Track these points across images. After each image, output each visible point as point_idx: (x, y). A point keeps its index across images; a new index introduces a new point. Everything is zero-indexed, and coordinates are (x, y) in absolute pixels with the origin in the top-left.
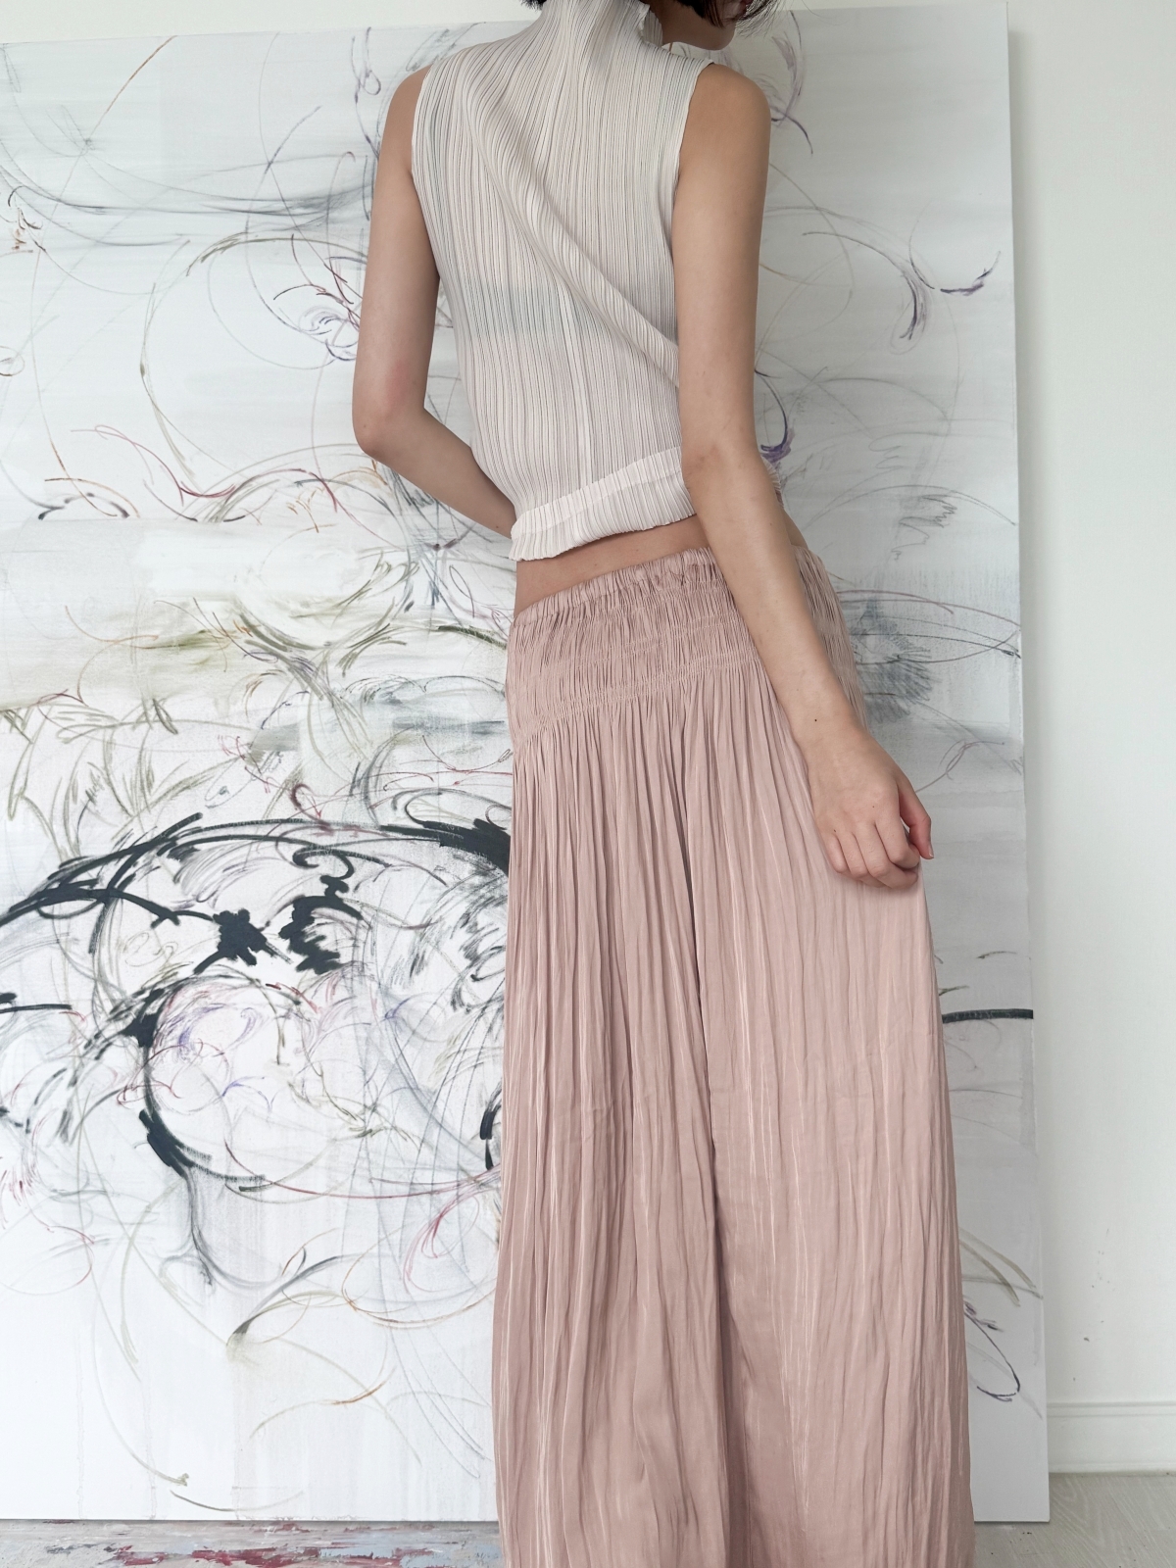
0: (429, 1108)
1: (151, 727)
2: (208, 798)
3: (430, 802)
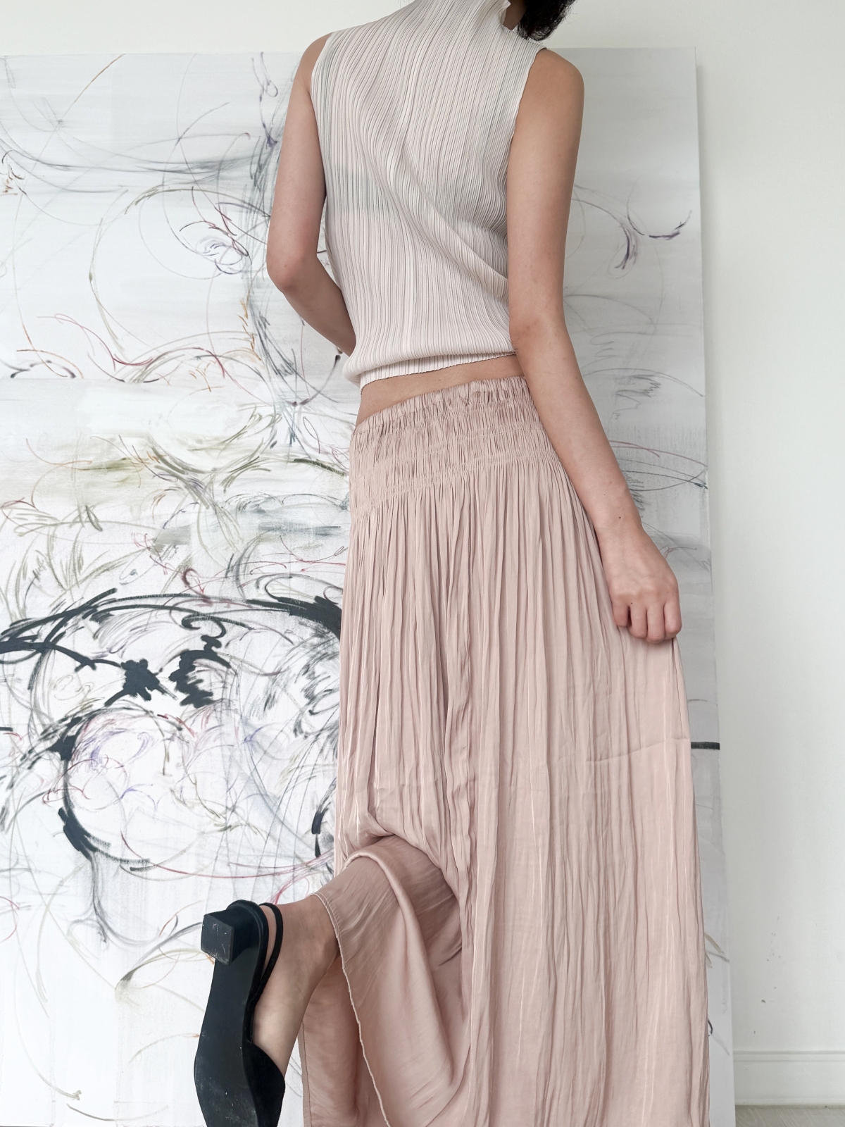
0: (275, 810)
1: (83, 526)
2: (122, 578)
3: (284, 583)
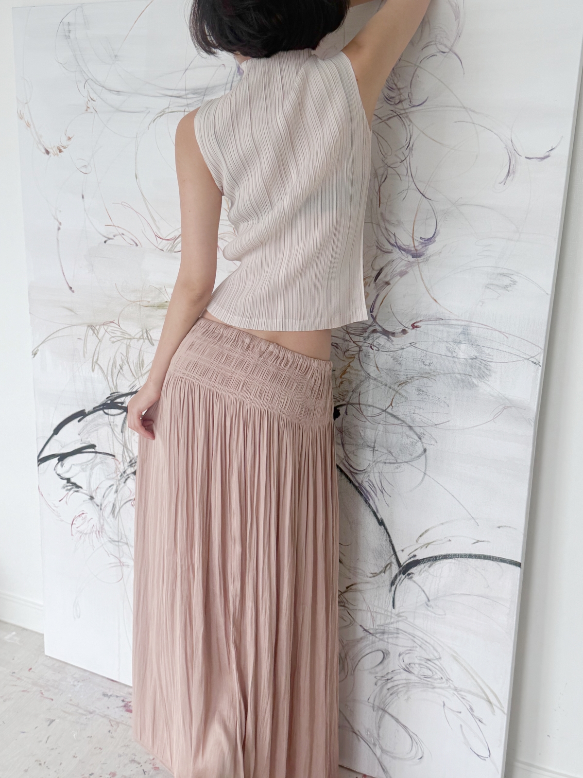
1: (144, 341)
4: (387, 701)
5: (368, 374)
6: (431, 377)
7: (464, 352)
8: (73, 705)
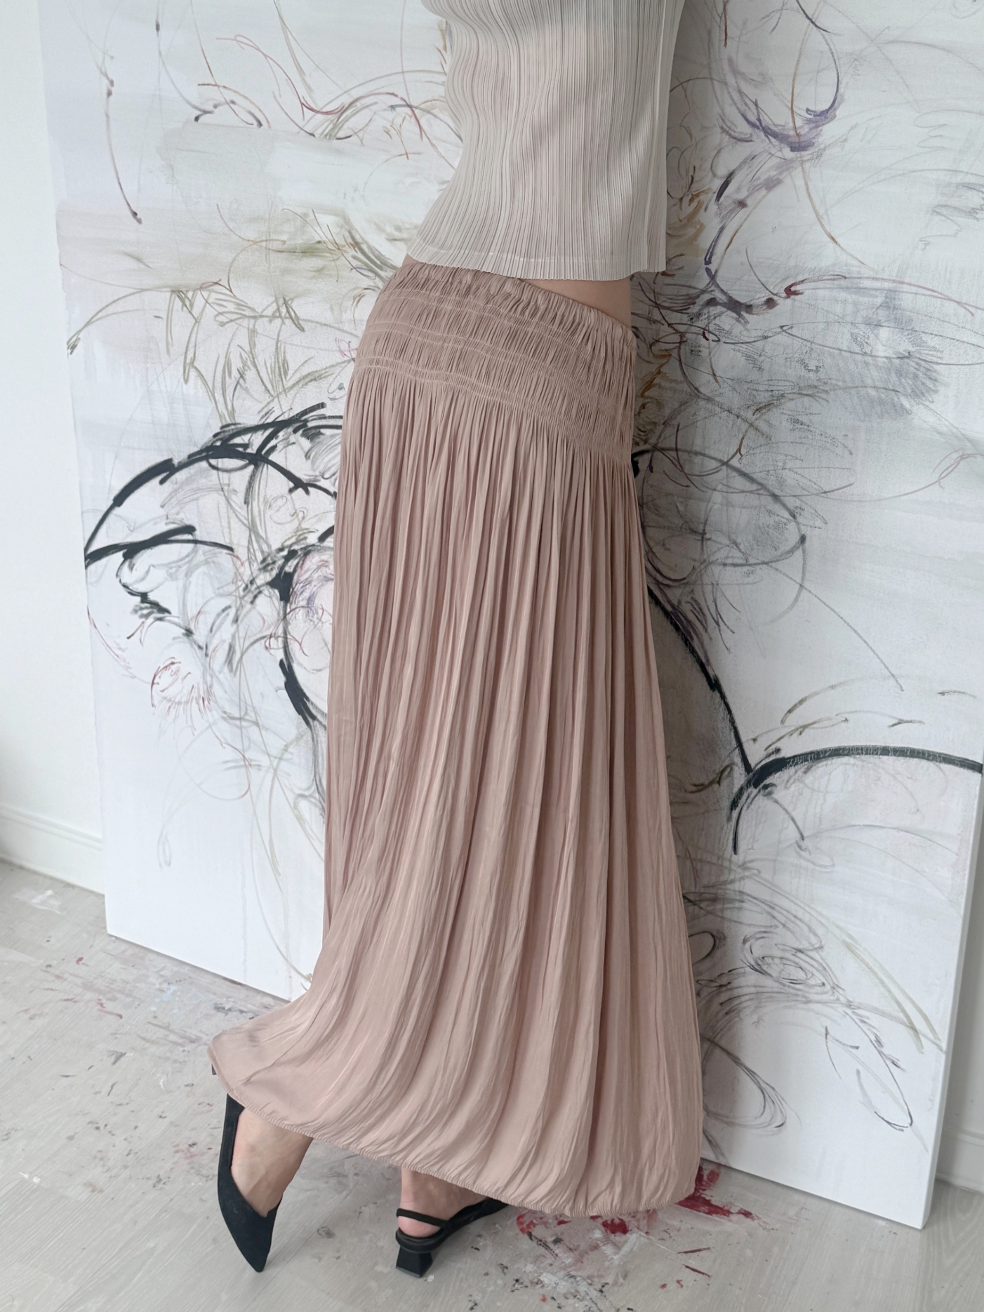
1: (284, 323)
2: (330, 391)
4: (719, 1024)
5: (696, 389)
6: (819, 395)
7: (886, 343)
8: (160, 1027)
